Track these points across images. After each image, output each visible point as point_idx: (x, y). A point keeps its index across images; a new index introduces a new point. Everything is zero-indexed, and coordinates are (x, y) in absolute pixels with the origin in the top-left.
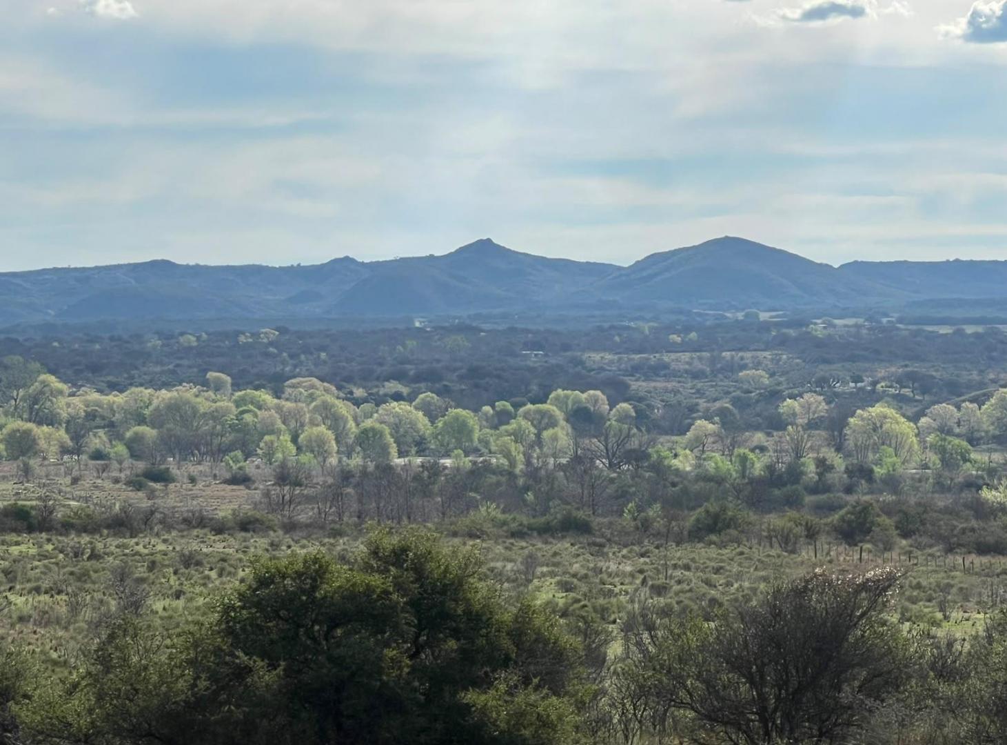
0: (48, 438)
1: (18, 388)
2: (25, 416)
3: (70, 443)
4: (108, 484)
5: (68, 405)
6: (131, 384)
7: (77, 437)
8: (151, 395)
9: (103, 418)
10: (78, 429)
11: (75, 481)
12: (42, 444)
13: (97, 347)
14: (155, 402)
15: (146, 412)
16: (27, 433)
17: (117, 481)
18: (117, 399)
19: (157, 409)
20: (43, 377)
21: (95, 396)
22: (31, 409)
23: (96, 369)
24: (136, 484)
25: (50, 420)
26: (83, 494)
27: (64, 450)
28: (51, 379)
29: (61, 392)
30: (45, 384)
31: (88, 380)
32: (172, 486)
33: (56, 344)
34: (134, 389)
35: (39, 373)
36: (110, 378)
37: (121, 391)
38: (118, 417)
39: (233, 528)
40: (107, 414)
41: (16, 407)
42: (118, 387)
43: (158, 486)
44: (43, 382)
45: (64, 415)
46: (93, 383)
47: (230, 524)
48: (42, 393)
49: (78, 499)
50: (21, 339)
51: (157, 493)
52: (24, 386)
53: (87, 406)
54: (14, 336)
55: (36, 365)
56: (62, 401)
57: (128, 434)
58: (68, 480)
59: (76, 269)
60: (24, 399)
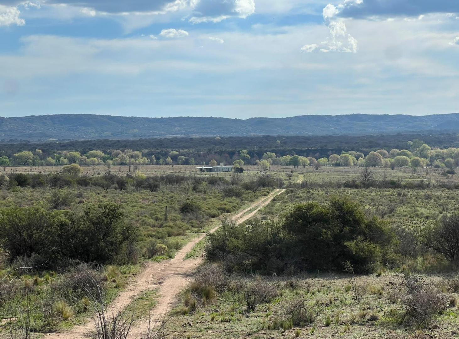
0: (423, 161)
1: (417, 147)
2: (419, 155)
3: (429, 163)
4: (436, 175)
5: (431, 153)
6: (450, 147)
7: (431, 161)
8: (455, 150)
9: (441, 156)
10: (432, 159)
11: (427, 173)
12: (422, 163)
13: (442, 136)
14: (455, 152)
15: (453, 154)
16: (417, 160)
17: (439, 174)
18: (445, 151)
19: (456, 154)
20: (423, 145)
21: (439, 150)
22: (420, 154)
23: (441, 142)
24: (444, 175)
25: (426, 157)
26: (428, 177)
27: (428, 165)
28: (426, 145)
29: (429, 149)
30: (424, 147)
31: (438, 146)
32: (455, 175)
33: (431, 136)
34: (450, 148)
35: (423, 144)
36: (445, 145)
37: (447, 149)
38: (445, 156)
39: (453, 188)
40: (442, 155)
41: (416, 153)
42: (446, 148)
43: (450, 175)
44: (423, 146)
45: (430, 155)
46: (440, 146)
47: (452, 187)
48: (423, 149)
49: (427, 178)
50: (421, 134)
51: (449, 177)
52: (418, 147)
53: (436, 153)
54: (420, 133)
55: (422, 142)
56: (429, 151)
57: (446, 161)
58: (425, 173)
59: (440, 115)
60: (418, 151)
